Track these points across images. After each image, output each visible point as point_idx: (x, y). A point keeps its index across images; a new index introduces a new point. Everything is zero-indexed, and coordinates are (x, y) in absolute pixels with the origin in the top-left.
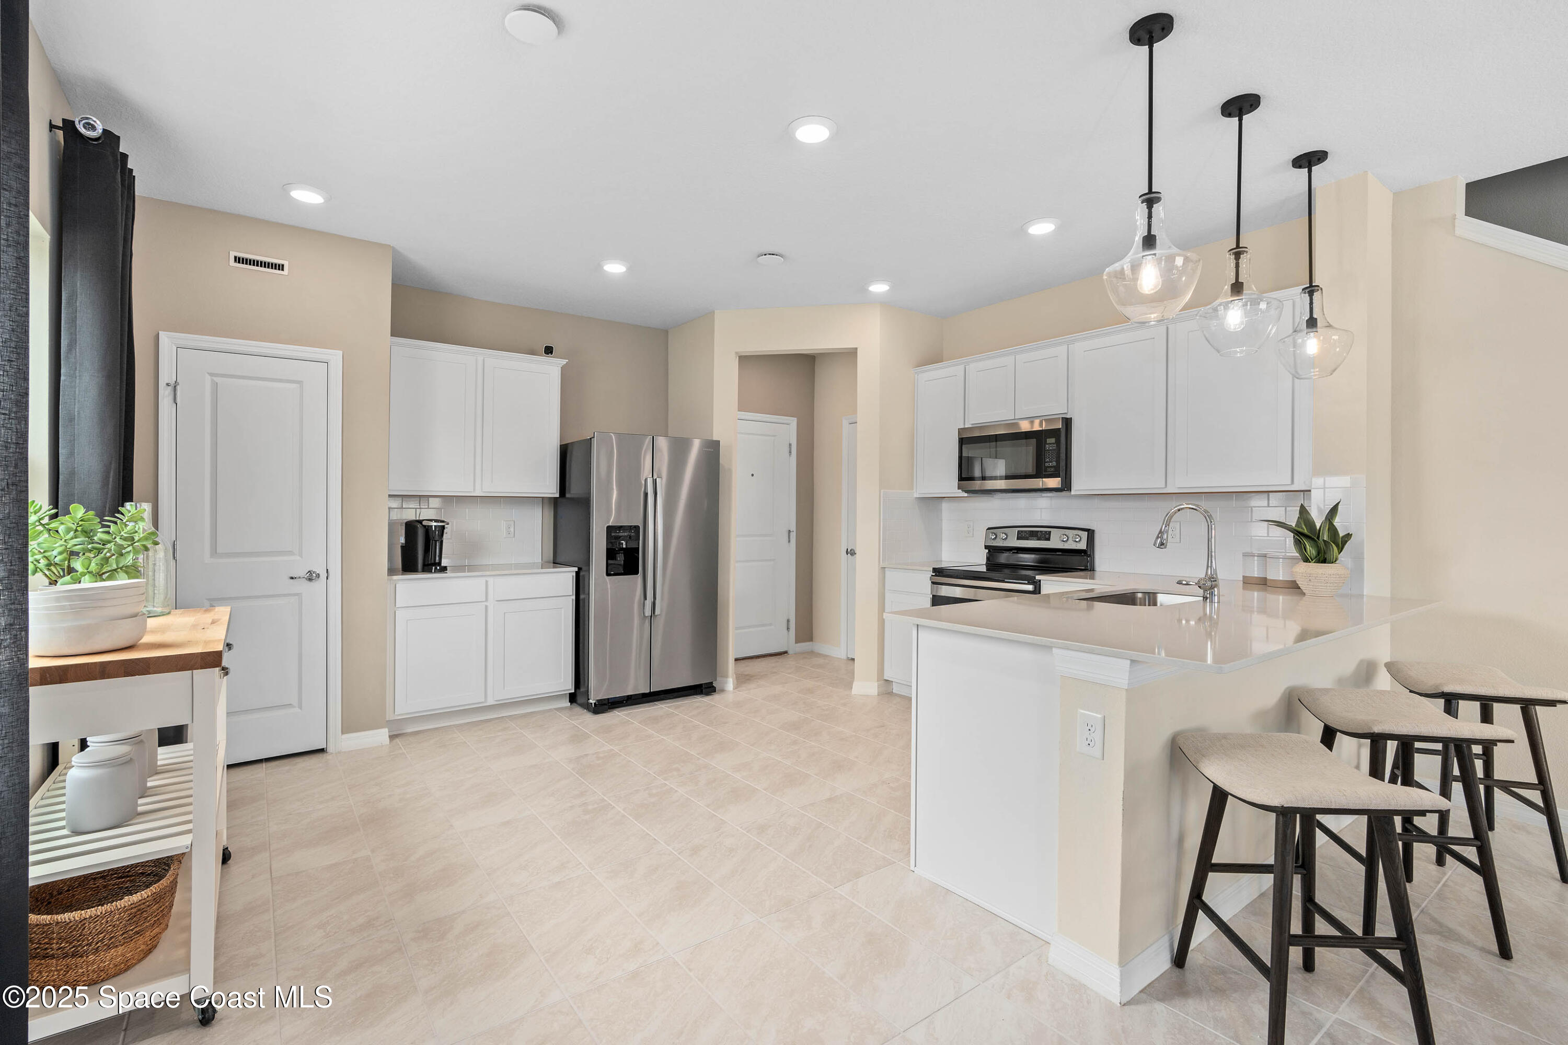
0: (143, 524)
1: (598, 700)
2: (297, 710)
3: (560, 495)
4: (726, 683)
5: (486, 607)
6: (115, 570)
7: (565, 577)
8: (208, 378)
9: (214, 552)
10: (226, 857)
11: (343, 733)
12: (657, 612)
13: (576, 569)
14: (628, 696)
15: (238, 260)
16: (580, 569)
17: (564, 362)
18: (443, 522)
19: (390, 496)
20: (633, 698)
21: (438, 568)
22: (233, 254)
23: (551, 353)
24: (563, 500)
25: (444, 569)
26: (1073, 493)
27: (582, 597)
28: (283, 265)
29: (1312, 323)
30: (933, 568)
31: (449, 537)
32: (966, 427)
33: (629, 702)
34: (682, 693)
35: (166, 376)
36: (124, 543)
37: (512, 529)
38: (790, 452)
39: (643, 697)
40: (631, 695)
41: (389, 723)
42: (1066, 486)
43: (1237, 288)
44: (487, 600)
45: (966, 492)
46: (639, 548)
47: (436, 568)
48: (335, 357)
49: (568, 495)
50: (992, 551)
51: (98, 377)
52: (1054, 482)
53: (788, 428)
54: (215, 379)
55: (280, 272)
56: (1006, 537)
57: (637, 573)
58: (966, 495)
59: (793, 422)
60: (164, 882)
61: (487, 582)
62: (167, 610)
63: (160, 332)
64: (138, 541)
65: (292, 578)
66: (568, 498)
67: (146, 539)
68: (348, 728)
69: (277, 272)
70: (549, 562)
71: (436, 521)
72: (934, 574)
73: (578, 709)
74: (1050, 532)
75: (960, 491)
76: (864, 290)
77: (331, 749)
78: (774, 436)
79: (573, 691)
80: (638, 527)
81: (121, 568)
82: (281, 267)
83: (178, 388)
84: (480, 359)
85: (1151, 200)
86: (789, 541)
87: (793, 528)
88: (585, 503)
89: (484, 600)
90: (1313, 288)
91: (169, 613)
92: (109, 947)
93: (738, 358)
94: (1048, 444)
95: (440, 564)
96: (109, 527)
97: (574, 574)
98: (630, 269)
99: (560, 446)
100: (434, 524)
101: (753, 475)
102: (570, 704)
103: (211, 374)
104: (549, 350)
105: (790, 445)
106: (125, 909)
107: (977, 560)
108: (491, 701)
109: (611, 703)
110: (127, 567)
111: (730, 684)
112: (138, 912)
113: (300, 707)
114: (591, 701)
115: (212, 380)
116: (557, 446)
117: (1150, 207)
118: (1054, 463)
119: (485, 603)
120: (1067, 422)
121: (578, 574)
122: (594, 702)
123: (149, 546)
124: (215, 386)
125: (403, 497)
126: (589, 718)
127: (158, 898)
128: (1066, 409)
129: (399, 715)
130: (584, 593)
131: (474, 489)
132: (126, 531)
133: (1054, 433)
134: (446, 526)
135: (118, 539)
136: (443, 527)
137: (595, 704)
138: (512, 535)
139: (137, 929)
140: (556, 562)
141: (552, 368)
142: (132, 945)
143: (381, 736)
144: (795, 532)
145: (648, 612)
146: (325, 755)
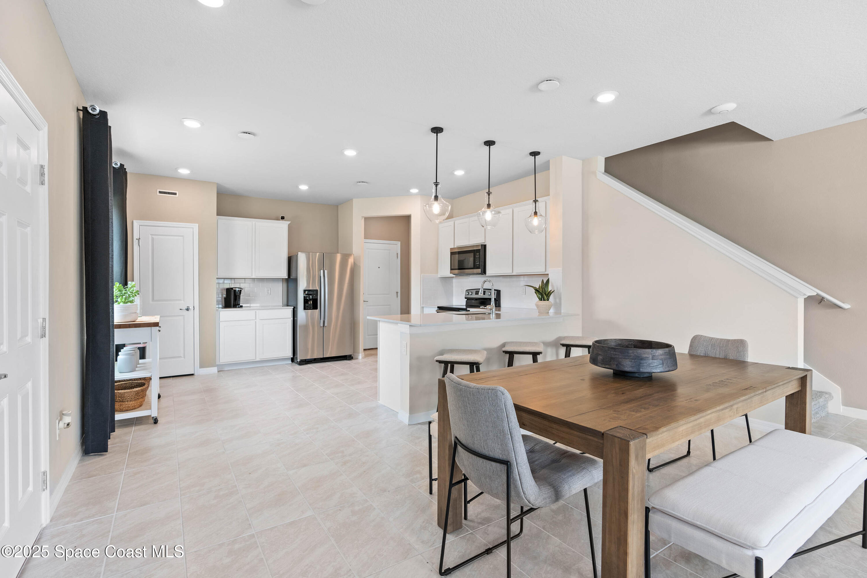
0: (135, 288)
1: (301, 360)
2: (183, 359)
3: (288, 277)
4: (359, 355)
5: (256, 322)
6: (127, 302)
7: (289, 311)
8: (150, 236)
9: (153, 299)
10: (159, 397)
11: (200, 368)
12: (326, 325)
13: (293, 307)
14: (314, 359)
15: (160, 192)
16: (294, 307)
17: (289, 222)
18: (241, 288)
19: (217, 278)
20: (317, 360)
21: (239, 306)
22: (158, 190)
23: (284, 219)
24: (289, 279)
25: (241, 307)
26: (487, 275)
27: (295, 319)
28: (176, 193)
29: (536, 213)
30: (438, 307)
31: (243, 295)
32: (455, 247)
33: (315, 361)
34: (338, 359)
35: (136, 236)
36: (131, 294)
37: (269, 292)
38: (397, 257)
39: (321, 360)
40: (316, 359)
41: (217, 366)
42: (484, 272)
43: (489, 206)
44: (256, 319)
45: (454, 274)
46: (317, 299)
47: (238, 306)
48: (196, 226)
49: (291, 277)
50: (468, 299)
51: (119, 242)
52: (479, 271)
53: (397, 246)
54: (153, 236)
55: (175, 196)
56: (471, 293)
57: (317, 309)
58: (455, 276)
59: (399, 243)
60: (144, 387)
61: (256, 312)
62: (140, 316)
63: (134, 221)
64: (134, 293)
65: (181, 309)
66: (292, 279)
67: (136, 292)
68: (201, 366)
69: (174, 196)
70: (285, 305)
71: (238, 288)
72: (438, 309)
73: (294, 364)
74: (485, 291)
75: (451, 274)
76: (409, 191)
77: (196, 374)
78: (389, 250)
79: (292, 357)
80: (317, 290)
81: (129, 301)
82: (175, 194)
83: (140, 240)
84: (254, 223)
85: (436, 184)
86: (397, 297)
87: (399, 291)
88: (296, 280)
89: (255, 319)
90: (536, 201)
91: (141, 317)
92: (130, 401)
93: (364, 218)
94: (477, 255)
95: (239, 305)
96: (126, 289)
97: (292, 309)
98: (310, 187)
99: (288, 257)
100: (237, 289)
101: (379, 268)
102: (291, 362)
103: (151, 235)
104: (283, 218)
105: (397, 254)
106: (134, 392)
107: (461, 302)
108: (258, 359)
109: (307, 361)
110: (130, 301)
111: (361, 356)
112: (137, 393)
113: (184, 358)
114: (298, 360)
115: (152, 237)
116: (287, 257)
117: (436, 186)
118: (479, 263)
119: (255, 320)
120: (484, 247)
121: (294, 309)
122: (299, 360)
123: (136, 295)
124: (153, 239)
125: (224, 278)
126: (297, 367)
127: (142, 391)
128: (484, 240)
129: (222, 363)
130: (296, 317)
131: (252, 275)
132: (131, 290)
133: (478, 251)
134: (242, 290)
135: (129, 292)
136: (241, 290)
137: (300, 361)
138: (270, 294)
139: (137, 398)
140: (288, 305)
141: (284, 225)
142: (136, 401)
143: (214, 370)
144: (400, 293)
145: (322, 325)
146: (193, 376)
